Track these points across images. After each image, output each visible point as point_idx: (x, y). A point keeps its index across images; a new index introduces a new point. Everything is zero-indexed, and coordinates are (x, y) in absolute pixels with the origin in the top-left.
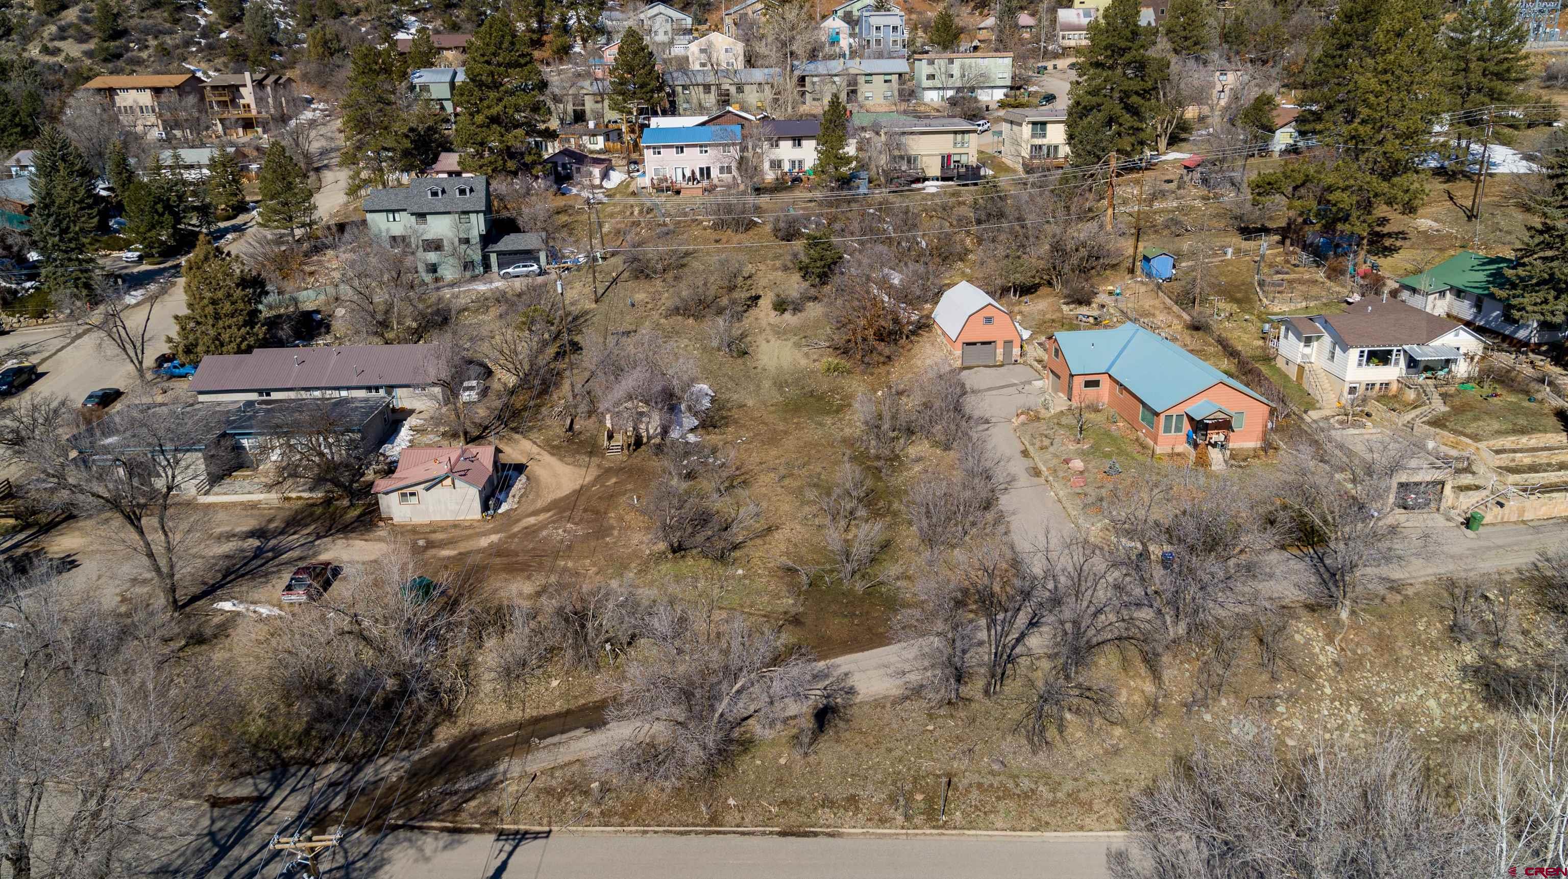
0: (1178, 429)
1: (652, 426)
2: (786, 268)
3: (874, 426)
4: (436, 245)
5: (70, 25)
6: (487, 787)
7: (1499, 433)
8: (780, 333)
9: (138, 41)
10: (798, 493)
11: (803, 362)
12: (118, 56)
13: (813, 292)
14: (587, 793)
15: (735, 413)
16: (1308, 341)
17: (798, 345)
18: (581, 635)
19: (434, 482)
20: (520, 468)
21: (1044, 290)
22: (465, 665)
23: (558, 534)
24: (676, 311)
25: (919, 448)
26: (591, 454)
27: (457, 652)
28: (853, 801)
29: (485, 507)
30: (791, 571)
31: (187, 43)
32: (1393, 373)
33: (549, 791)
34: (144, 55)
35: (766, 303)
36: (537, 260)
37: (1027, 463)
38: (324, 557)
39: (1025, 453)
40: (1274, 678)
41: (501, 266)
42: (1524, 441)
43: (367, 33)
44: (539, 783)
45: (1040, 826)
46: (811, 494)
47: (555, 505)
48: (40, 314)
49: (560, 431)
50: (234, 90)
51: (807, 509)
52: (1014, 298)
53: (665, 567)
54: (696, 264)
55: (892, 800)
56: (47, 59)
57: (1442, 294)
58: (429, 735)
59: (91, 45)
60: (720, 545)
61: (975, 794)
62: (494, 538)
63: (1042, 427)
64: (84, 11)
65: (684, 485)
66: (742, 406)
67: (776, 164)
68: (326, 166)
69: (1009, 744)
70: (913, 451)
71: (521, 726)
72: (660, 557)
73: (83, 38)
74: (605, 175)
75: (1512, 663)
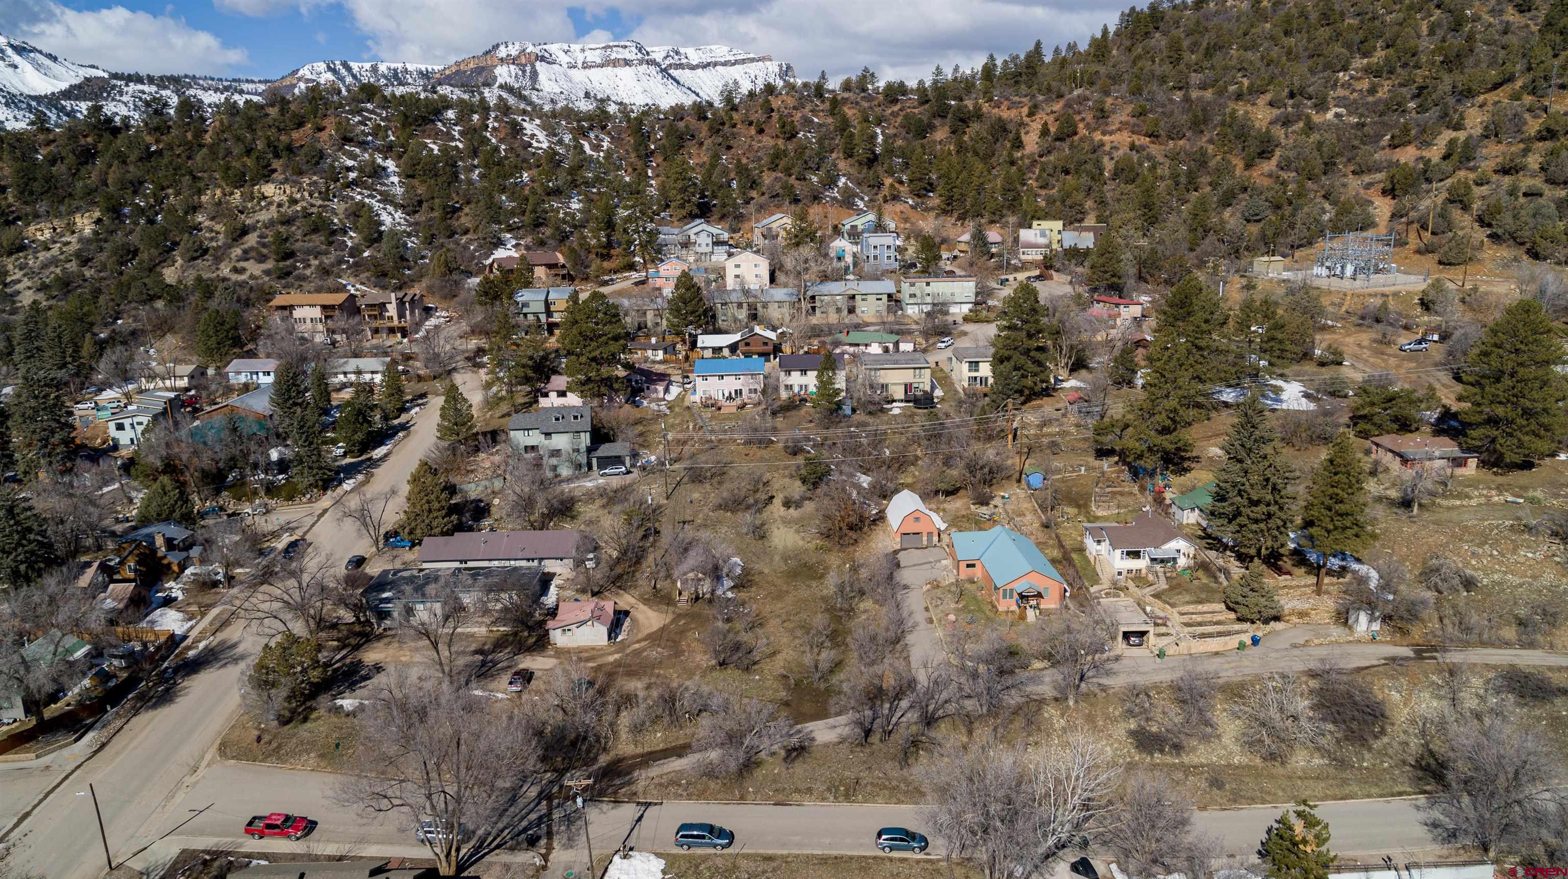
0: (1011, 597)
1: (705, 587)
2: (792, 476)
3: (841, 588)
4: (556, 453)
5: (252, 249)
6: (629, 783)
7: (1188, 603)
8: (786, 522)
9: (303, 261)
10: (792, 631)
11: (801, 543)
12: (288, 274)
13: (809, 494)
14: (680, 785)
15: (756, 578)
16: (1099, 542)
17: (797, 531)
18: (672, 711)
19: (583, 623)
20: (627, 613)
21: (962, 493)
22: (611, 725)
23: (654, 654)
24: (720, 507)
25: (867, 604)
26: (668, 604)
27: (607, 718)
28: (809, 790)
29: (610, 638)
30: (785, 677)
31: (340, 261)
32: (1141, 564)
33: (661, 785)
34: (308, 272)
35: (778, 502)
36: (624, 464)
37: (926, 615)
38: (522, 666)
39: (927, 609)
40: (1029, 735)
41: (600, 467)
42: (1200, 608)
43: (475, 250)
44: (656, 781)
45: (899, 802)
46: (799, 633)
47: (649, 637)
48: (290, 498)
49: (649, 589)
50: (383, 306)
51: (797, 641)
52: (941, 497)
53: (715, 674)
54: (732, 473)
55: (829, 789)
56: (235, 277)
57: (1193, 509)
58: (595, 759)
59: (269, 265)
60: (746, 662)
61: (869, 788)
62: (617, 656)
63: (938, 592)
64: (260, 237)
65: (727, 626)
66: (761, 573)
67: (789, 387)
68: (454, 369)
69: (889, 766)
70: (862, 606)
71: (642, 756)
72: (713, 668)
73: (262, 259)
74: (667, 390)
75: (1154, 729)
